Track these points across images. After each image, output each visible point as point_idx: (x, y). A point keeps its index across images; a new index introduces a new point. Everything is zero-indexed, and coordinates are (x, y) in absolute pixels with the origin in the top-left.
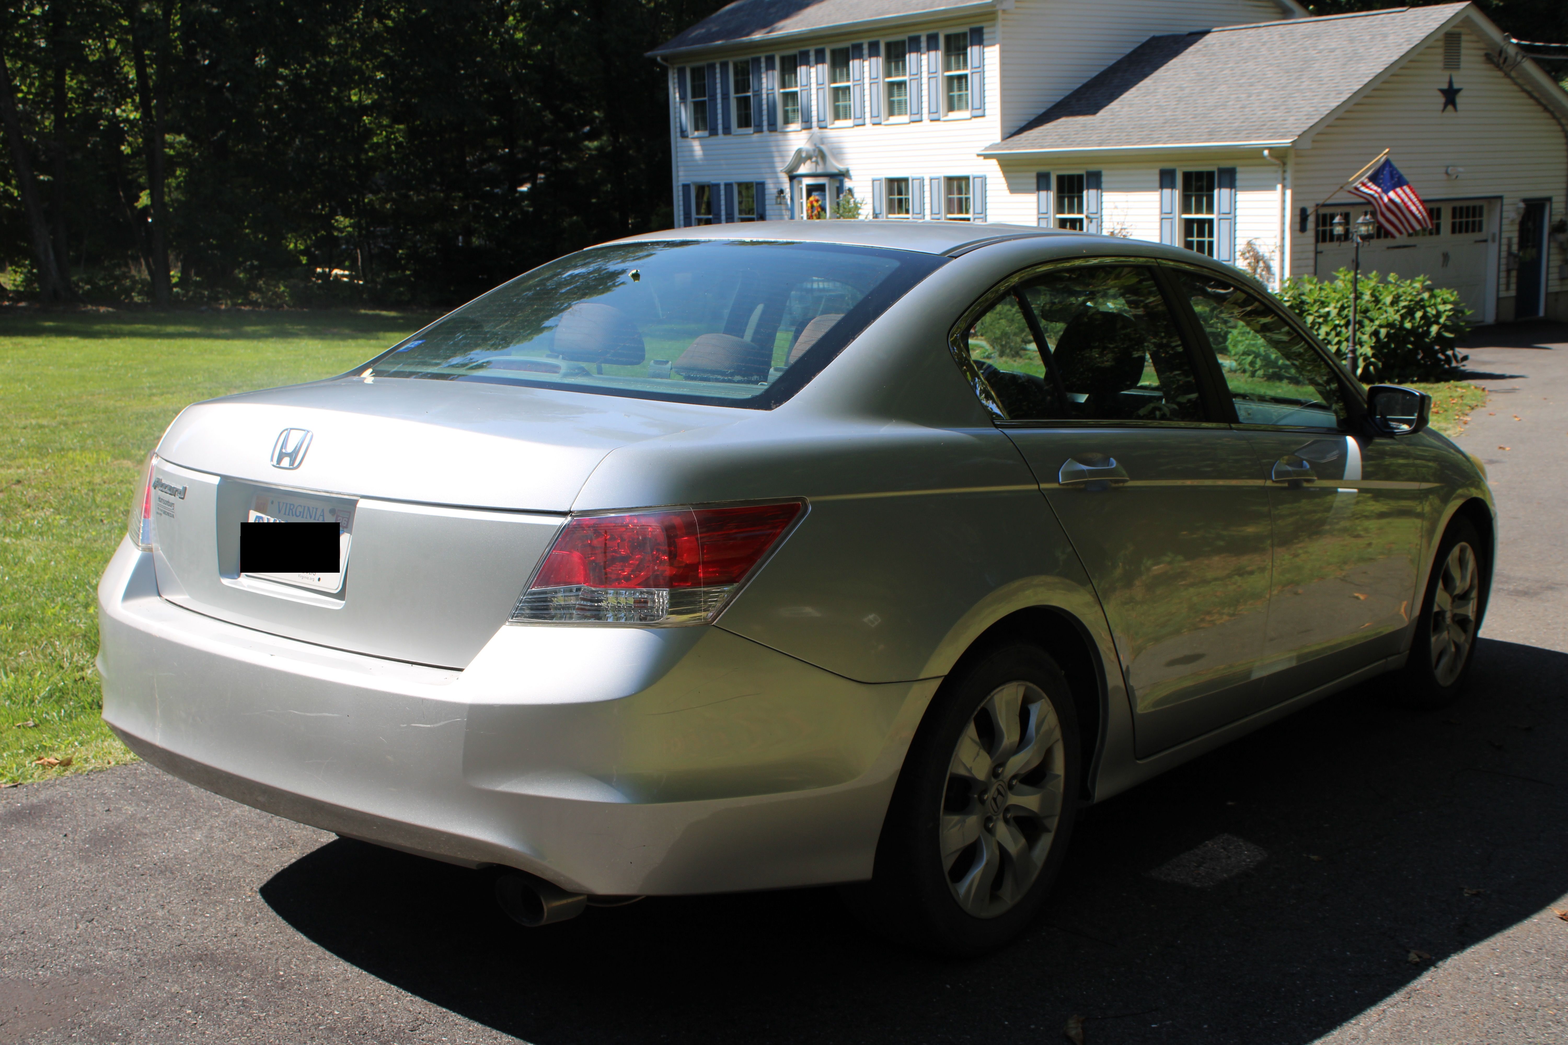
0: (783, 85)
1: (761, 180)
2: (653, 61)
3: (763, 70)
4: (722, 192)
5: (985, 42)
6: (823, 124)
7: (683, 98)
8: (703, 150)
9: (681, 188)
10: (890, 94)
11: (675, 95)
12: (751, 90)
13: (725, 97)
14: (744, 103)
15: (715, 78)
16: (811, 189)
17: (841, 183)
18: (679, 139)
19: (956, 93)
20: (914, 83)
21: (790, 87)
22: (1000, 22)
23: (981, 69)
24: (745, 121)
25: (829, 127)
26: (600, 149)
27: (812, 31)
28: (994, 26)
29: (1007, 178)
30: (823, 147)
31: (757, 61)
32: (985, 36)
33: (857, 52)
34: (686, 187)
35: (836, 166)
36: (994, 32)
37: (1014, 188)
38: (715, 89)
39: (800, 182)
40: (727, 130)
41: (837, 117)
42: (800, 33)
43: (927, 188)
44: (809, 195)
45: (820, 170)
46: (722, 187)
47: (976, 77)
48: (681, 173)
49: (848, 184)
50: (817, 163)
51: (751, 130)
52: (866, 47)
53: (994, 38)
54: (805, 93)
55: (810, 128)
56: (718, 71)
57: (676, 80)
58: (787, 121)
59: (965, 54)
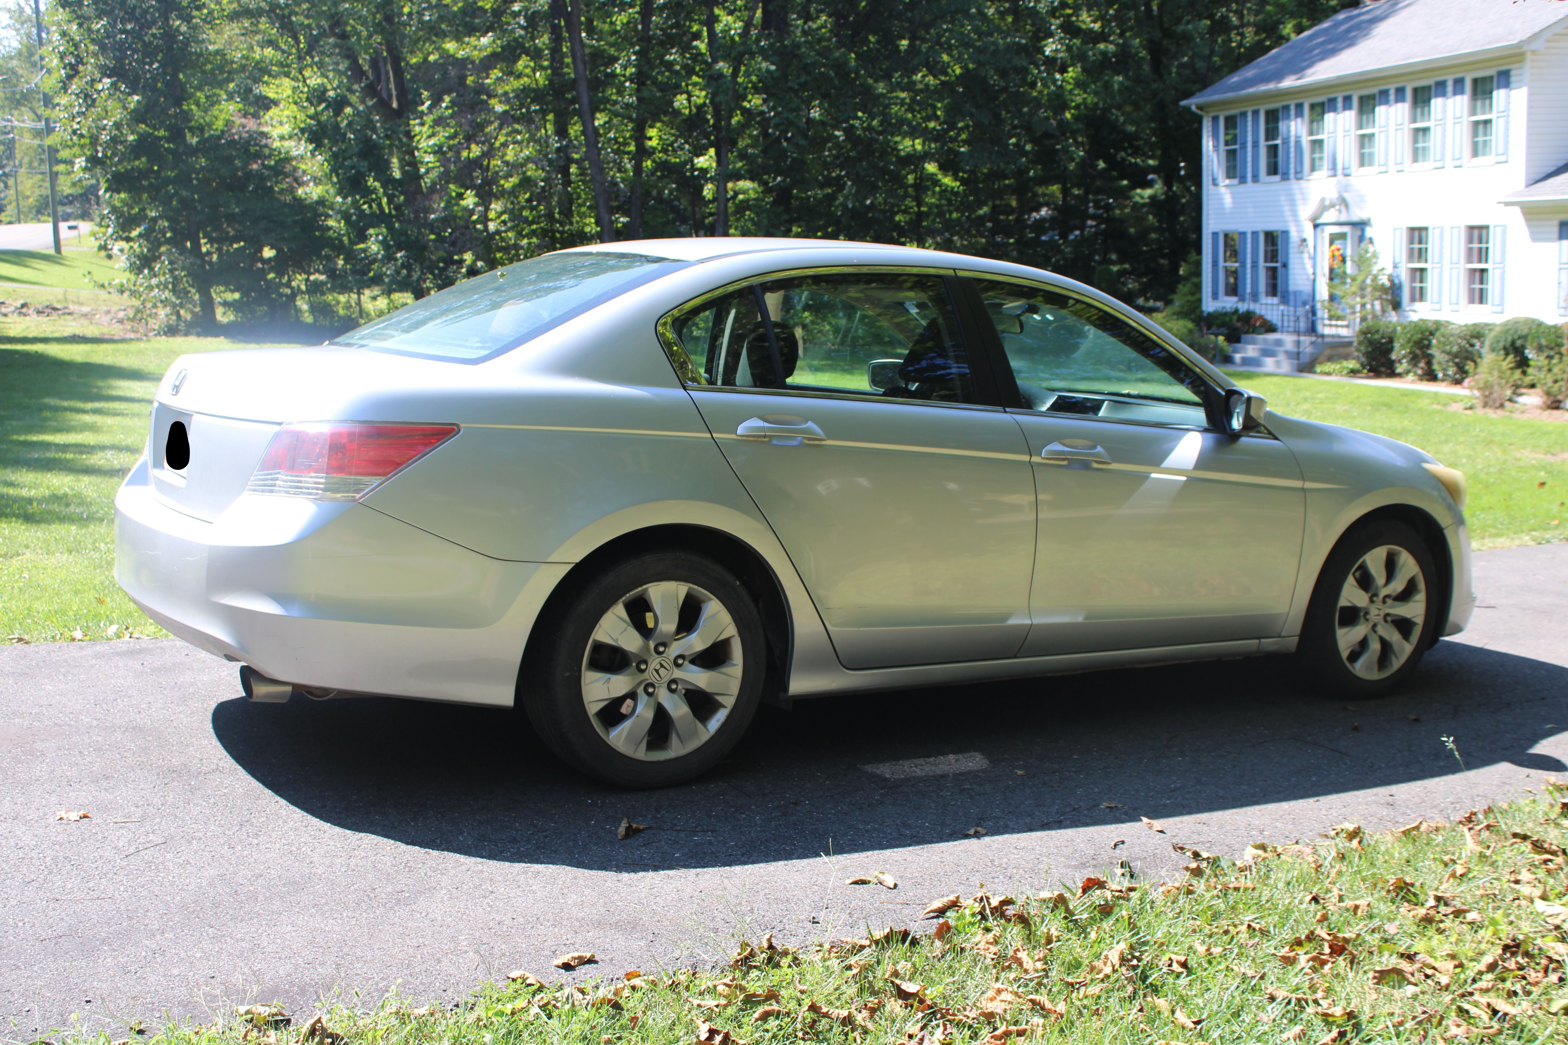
0: (1311, 133)
1: (1284, 229)
2: (1188, 109)
3: (1292, 117)
4: (1249, 240)
5: (1512, 85)
6: (1347, 172)
7: (1216, 147)
8: (1233, 198)
9: (1210, 236)
10: (1415, 141)
11: (1208, 144)
12: (1280, 138)
13: (1255, 145)
14: (1273, 151)
15: (1246, 126)
16: (1333, 239)
17: (1363, 231)
18: (1211, 187)
19: (1480, 139)
20: (1439, 129)
21: (1317, 134)
22: (1528, 64)
23: (1506, 113)
24: (1273, 170)
25: (1353, 174)
26: (1153, 198)
27: (1339, 78)
28: (1521, 68)
29: (1529, 226)
30: (1347, 196)
31: (1286, 108)
32: (1513, 79)
33: (1383, 97)
34: (1215, 235)
35: (1357, 215)
36: (1520, 75)
37: (1536, 237)
38: (1246, 137)
39: (1323, 231)
40: (1256, 178)
41: (1362, 164)
42: (1327, 80)
43: (1447, 237)
44: (1331, 243)
45: (1343, 218)
46: (1249, 236)
47: (1501, 121)
48: (1211, 222)
49: (1369, 232)
50: (1340, 211)
51: (1277, 178)
52: (1392, 93)
53: (1520, 81)
54: (1331, 140)
55: (1335, 175)
56: (1249, 118)
57: (1210, 129)
58: (1313, 169)
59: (1491, 98)
